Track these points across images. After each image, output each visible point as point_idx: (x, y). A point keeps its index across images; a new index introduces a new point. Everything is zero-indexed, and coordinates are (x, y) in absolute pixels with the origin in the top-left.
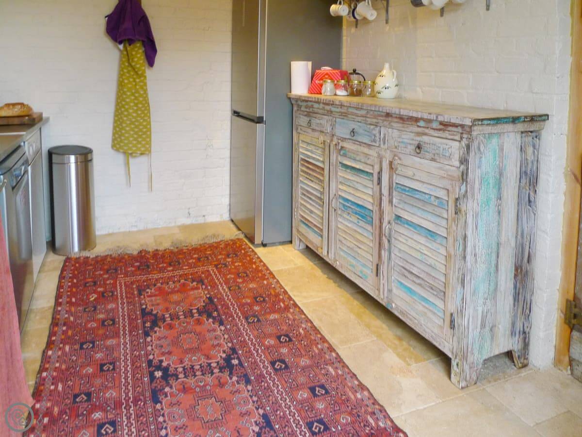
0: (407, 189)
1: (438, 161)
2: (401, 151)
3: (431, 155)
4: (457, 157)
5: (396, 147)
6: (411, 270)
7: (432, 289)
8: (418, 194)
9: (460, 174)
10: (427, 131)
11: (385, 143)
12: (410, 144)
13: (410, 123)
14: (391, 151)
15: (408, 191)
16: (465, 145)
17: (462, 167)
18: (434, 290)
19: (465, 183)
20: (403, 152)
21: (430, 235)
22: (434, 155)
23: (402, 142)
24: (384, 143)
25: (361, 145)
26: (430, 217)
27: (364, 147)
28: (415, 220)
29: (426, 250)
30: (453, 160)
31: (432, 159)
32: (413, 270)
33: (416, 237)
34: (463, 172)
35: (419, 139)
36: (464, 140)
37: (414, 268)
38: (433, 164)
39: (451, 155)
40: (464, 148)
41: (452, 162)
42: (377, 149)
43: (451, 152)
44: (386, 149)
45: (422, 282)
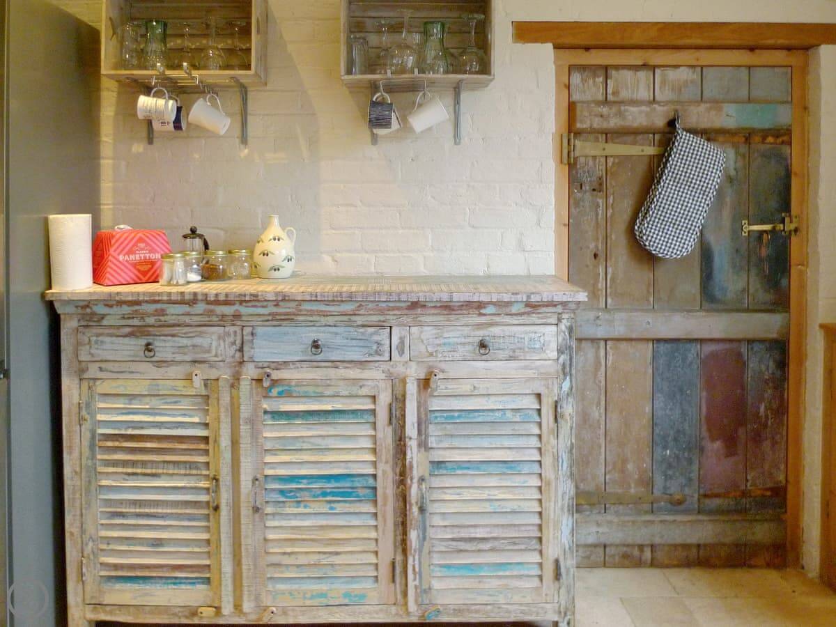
0: (456, 414)
1: (522, 358)
2: (442, 359)
3: (507, 352)
4: (554, 346)
5: (431, 355)
6: (473, 536)
7: (515, 544)
8: (480, 416)
9: (560, 368)
10: (497, 319)
11: (403, 352)
12: (464, 344)
13: (465, 312)
14: (418, 362)
15: (459, 417)
16: (566, 327)
17: (562, 358)
18: (519, 544)
19: (568, 378)
20: (447, 359)
21: (507, 468)
22: (514, 351)
23: (445, 344)
24: (401, 352)
25: (337, 367)
26: (507, 442)
27: (345, 368)
28: (477, 456)
29: (499, 493)
30: (548, 352)
31: (511, 357)
32: (476, 533)
33: (479, 482)
34: (564, 364)
35: (481, 333)
36: (564, 321)
37: (478, 530)
38: (513, 364)
39: (544, 345)
40: (564, 332)
41: (547, 354)
42: (384, 366)
43: (544, 342)
44: (406, 362)
45: (496, 544)
